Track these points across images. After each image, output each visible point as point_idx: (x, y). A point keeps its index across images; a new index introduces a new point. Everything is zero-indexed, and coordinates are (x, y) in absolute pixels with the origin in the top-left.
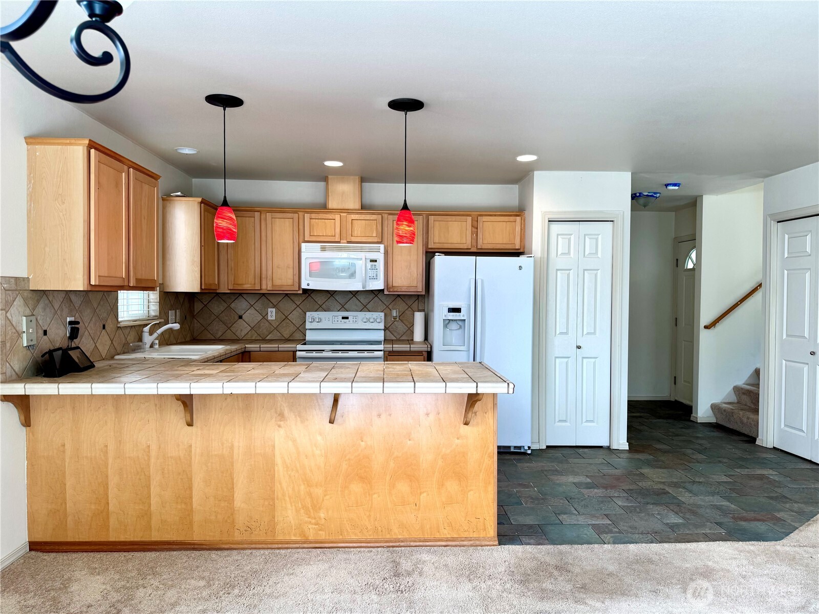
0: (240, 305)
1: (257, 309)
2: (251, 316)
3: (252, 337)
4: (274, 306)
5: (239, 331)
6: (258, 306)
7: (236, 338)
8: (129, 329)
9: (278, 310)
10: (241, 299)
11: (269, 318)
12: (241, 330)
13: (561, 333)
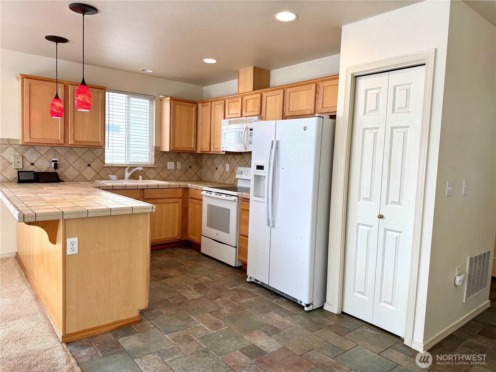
0: (217, 161)
1: (223, 164)
2: (220, 168)
3: (220, 181)
4: (229, 163)
5: (216, 177)
6: (223, 162)
7: (214, 181)
8: (116, 169)
9: (230, 165)
10: (217, 158)
11: (227, 170)
12: (217, 177)
13: (365, 199)
